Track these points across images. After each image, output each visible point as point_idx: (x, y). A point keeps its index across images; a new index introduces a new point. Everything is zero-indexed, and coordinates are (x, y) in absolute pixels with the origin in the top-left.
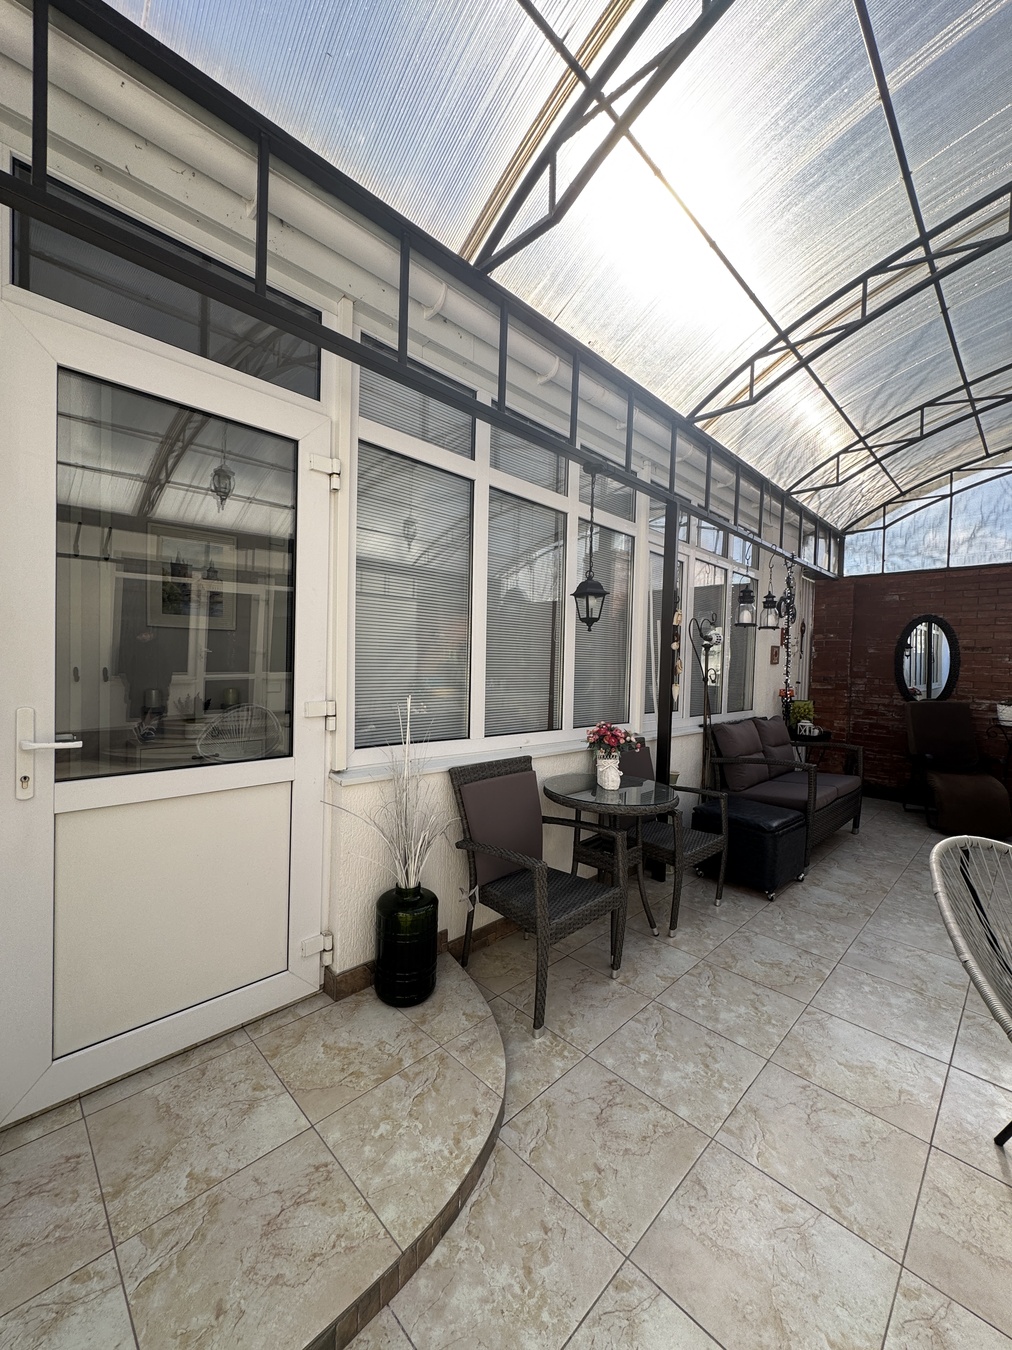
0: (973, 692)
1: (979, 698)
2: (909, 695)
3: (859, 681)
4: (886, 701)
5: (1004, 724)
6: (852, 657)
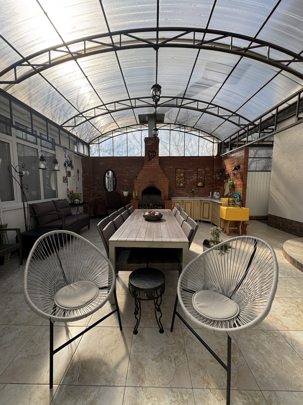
1: (121, 190)
2: (106, 190)
4: (102, 192)
5: (124, 196)
6: (93, 180)
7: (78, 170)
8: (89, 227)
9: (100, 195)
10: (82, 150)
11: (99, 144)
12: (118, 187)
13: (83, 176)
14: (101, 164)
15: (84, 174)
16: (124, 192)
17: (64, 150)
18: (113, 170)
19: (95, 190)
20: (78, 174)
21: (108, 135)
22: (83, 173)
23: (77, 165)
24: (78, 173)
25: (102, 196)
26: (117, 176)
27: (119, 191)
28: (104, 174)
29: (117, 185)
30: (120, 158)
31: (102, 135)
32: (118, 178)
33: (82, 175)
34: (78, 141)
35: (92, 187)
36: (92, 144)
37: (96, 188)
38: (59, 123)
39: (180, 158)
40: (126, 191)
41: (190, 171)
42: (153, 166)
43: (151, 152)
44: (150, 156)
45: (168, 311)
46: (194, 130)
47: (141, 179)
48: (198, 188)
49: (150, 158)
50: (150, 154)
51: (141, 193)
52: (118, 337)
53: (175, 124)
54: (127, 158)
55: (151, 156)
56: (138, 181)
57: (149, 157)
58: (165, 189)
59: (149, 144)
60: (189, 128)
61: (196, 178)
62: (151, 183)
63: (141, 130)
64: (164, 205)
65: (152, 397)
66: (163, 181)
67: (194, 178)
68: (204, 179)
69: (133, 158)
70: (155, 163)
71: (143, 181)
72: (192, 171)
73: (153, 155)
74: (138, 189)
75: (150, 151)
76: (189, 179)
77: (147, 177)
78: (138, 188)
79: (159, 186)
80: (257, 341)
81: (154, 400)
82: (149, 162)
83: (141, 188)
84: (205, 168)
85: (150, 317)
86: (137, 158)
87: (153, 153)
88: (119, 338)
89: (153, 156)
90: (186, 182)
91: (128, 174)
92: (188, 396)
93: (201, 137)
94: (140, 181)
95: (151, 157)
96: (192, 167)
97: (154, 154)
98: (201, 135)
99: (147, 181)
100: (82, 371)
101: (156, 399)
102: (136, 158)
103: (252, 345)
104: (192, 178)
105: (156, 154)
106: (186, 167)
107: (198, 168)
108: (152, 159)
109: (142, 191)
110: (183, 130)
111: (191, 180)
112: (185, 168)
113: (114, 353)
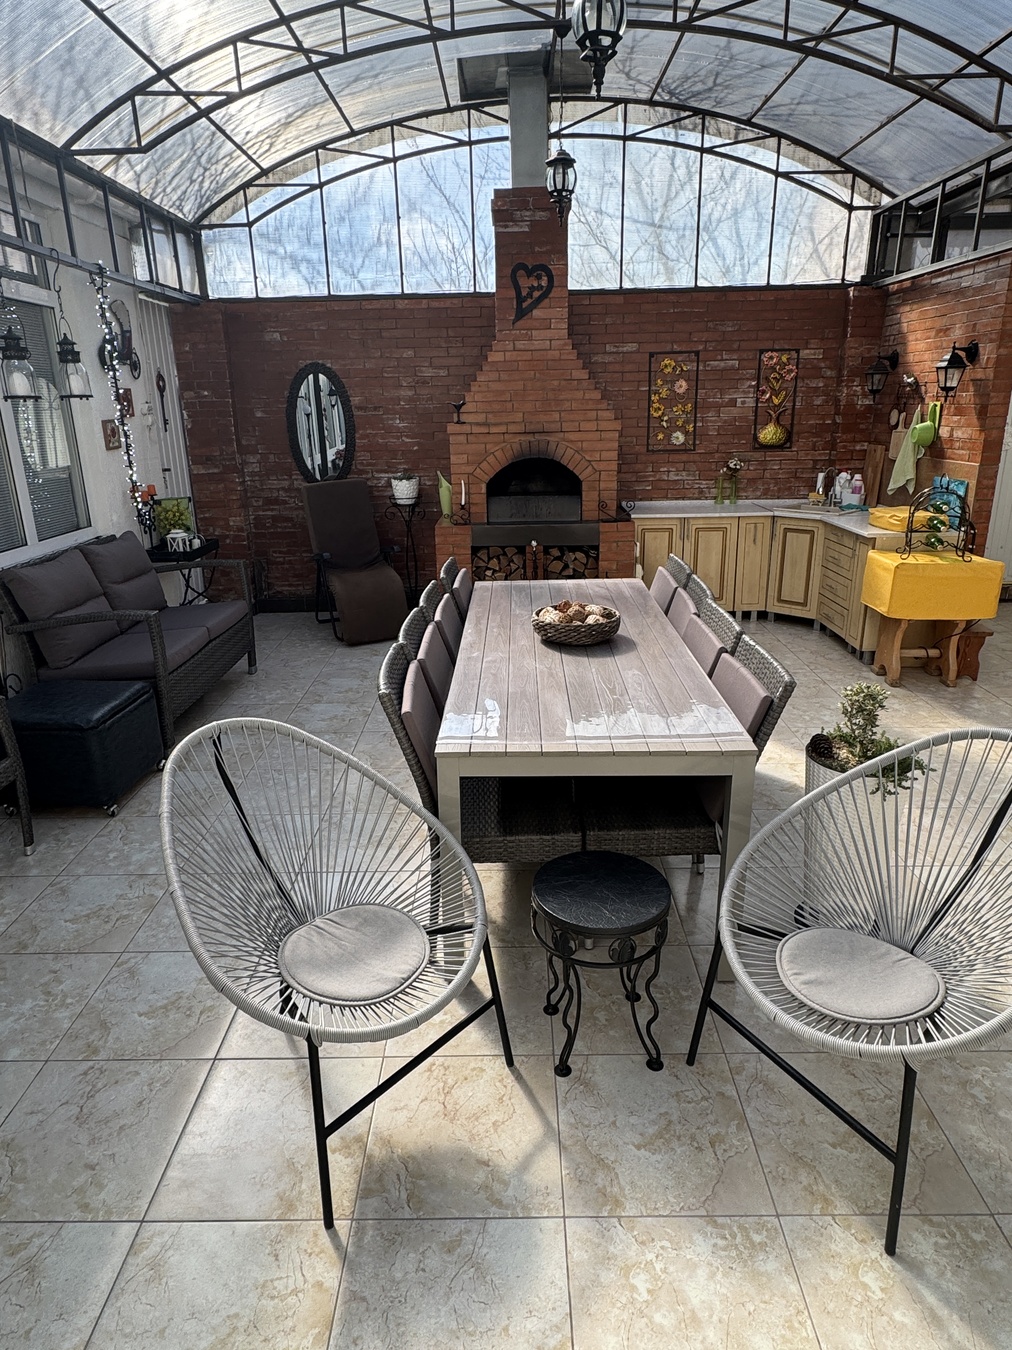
0: (373, 465)
1: (377, 472)
2: (308, 475)
3: (252, 459)
4: (286, 484)
5: (399, 502)
6: (236, 426)
7: (160, 377)
8: (252, 662)
9: (276, 501)
10: (170, 267)
11: (250, 224)
12: (362, 457)
13: (185, 405)
14: (268, 337)
15: (187, 394)
16: (394, 483)
17: (93, 281)
18: (334, 368)
19: (252, 474)
20: (162, 396)
21: (295, 174)
22: (184, 386)
23: (155, 348)
24: (162, 390)
25: (285, 502)
26: (355, 400)
27: (370, 475)
28: (286, 393)
29: (357, 448)
30: (367, 305)
31: (264, 172)
32: (359, 408)
33: (181, 398)
34: (149, 216)
35: (234, 459)
36: (211, 227)
37: (253, 464)
38: (56, 135)
39: (672, 298)
40: (409, 479)
41: (722, 364)
42: (537, 345)
43: (529, 273)
44: (524, 293)
45: (668, 1001)
46: (751, 135)
47: (481, 418)
48: (758, 455)
49: (525, 305)
50: (525, 283)
51: (484, 490)
52: (505, 1086)
53: (651, 103)
54: (401, 304)
55: (530, 295)
56: (466, 429)
57: (520, 299)
58: (601, 466)
59: (516, 229)
60: (723, 124)
61: (751, 403)
62: (530, 438)
63: (470, 143)
64: (596, 548)
65: (653, 1239)
66: (592, 426)
67: (743, 403)
68: (789, 405)
69: (435, 304)
70: (548, 334)
71: (494, 430)
72: (732, 368)
73: (540, 287)
74: (470, 469)
75: (523, 266)
76: (718, 407)
77: (509, 405)
78: (468, 463)
79: (570, 452)
80: (993, 1085)
81: (662, 1247)
82: (519, 324)
83: (484, 465)
84: (798, 351)
85: (604, 1022)
86: (455, 301)
87: (539, 278)
88: (509, 1088)
89: (536, 294)
90: (699, 424)
91: (410, 387)
92: (765, 1233)
93: (787, 176)
94: (476, 429)
95: (529, 301)
96: (735, 346)
97: (544, 282)
98: (786, 165)
99: (512, 428)
100: (412, 1182)
101: (666, 1244)
102: (448, 303)
103: (973, 1096)
104: (733, 403)
105: (556, 284)
106: (701, 347)
107: (762, 352)
108: (536, 313)
109: (487, 478)
110: (693, 138)
111: (727, 413)
112: (697, 353)
113: (503, 1131)
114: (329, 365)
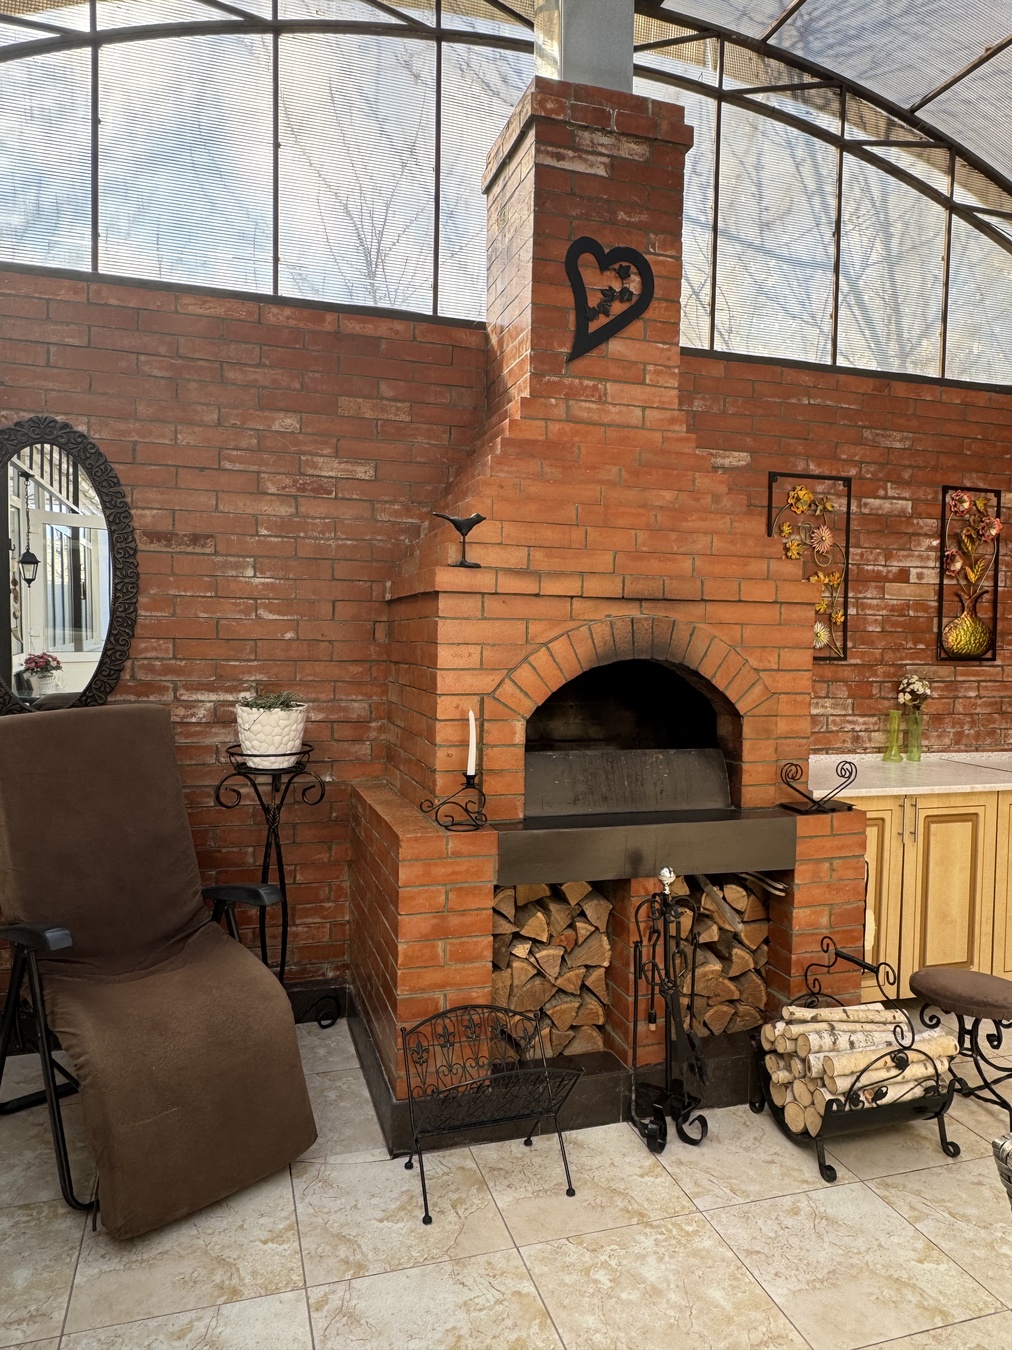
0: (178, 671)
1: (190, 688)
5: (252, 763)
12: (148, 650)
16: (245, 715)
18: (95, 436)
26: (144, 517)
27: (169, 697)
29: (138, 631)
32: (154, 536)
40: (286, 705)
41: (887, 505)
42: (613, 413)
43: (605, 262)
44: (593, 301)
46: (910, 138)
47: (516, 558)
48: (945, 671)
49: (593, 326)
50: (597, 281)
51: (520, 737)
53: (762, 48)
54: (273, 315)
55: (603, 309)
56: (483, 581)
57: (584, 314)
58: (782, 682)
59: (579, 167)
60: (869, 110)
61: (932, 577)
62: (632, 611)
64: (786, 875)
67: (920, 576)
68: (987, 584)
70: (637, 392)
71: (552, 587)
72: (902, 513)
73: (625, 294)
74: (486, 682)
75: (586, 245)
76: (880, 579)
77: (577, 535)
78: (482, 667)
79: (719, 649)
82: (580, 364)
83: (524, 674)
84: (998, 494)
87: (623, 275)
89: (618, 308)
90: (852, 611)
93: (967, 213)
94: (510, 584)
95: (602, 320)
96: (906, 475)
97: (634, 284)
98: (962, 197)
99: (593, 587)
104: (903, 576)
105: (658, 292)
106: (853, 472)
107: (945, 489)
108: (615, 346)
109: (528, 707)
110: (829, 122)
111: (897, 593)
112: (847, 481)
114: (82, 428)
